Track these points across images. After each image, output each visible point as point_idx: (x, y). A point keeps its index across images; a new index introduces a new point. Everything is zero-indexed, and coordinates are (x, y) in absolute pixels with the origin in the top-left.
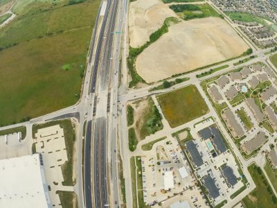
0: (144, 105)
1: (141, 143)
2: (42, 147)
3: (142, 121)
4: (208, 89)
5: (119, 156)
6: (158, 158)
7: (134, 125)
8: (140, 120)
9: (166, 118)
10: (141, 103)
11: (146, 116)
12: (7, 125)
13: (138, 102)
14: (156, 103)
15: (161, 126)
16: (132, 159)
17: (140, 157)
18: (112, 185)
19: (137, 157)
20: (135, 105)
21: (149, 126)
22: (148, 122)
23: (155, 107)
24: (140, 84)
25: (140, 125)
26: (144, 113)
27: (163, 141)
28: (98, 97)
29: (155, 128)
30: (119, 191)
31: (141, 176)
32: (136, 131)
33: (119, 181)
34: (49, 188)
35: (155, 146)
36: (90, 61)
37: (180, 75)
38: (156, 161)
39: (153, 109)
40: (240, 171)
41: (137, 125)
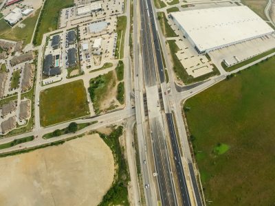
0: (105, 104)
1: (113, 69)
2: (201, 59)
3: (109, 87)
4: (28, 118)
5: (132, 58)
6: (101, 57)
7: (118, 83)
8: (111, 88)
9: (85, 89)
10: (108, 106)
11: (104, 92)
12: (245, 69)
13: (112, 108)
14: (91, 106)
15: (92, 82)
16: (122, 57)
17: (115, 59)
18: (139, 41)
19: (118, 58)
20: (115, 104)
21: (103, 82)
22: (103, 85)
23: (93, 101)
24: (108, 132)
25: (111, 83)
26: (107, 95)
27: (93, 69)
28: (159, 108)
29: (98, 80)
30: (133, 39)
31: (117, 47)
32: (116, 78)
33: (133, 44)
34: (184, 37)
35: (101, 66)
36: (190, 165)
37: (52, 144)
38: (103, 56)
39: (95, 99)
40: (47, 44)
41: (114, 83)
